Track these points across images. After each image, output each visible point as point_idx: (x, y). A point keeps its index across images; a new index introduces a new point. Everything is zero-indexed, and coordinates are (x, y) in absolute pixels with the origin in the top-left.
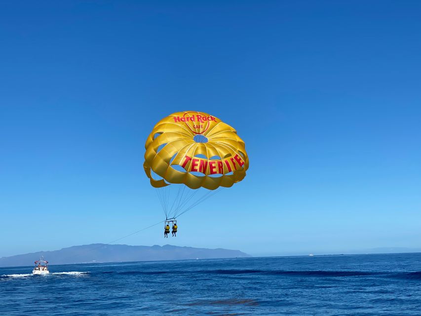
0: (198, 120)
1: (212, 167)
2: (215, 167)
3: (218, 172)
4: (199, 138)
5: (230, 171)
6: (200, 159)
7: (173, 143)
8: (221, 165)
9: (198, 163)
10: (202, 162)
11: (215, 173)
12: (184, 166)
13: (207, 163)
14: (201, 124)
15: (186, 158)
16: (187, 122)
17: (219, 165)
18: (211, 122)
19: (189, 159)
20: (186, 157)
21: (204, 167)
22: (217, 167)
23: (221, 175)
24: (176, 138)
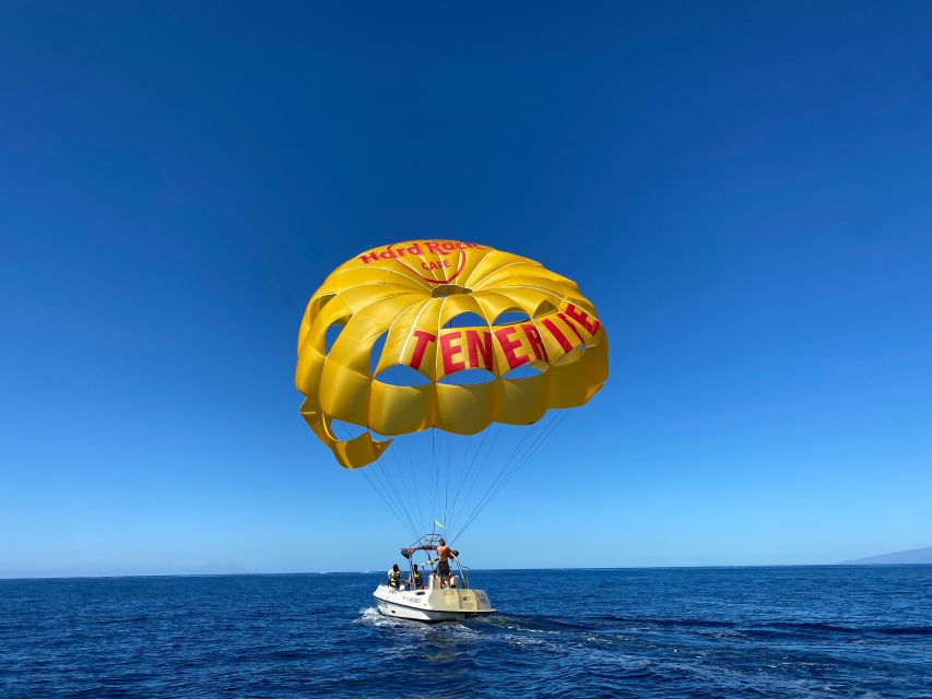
0: (432, 251)
1: (508, 348)
2: (518, 344)
3: (532, 357)
5: (567, 347)
6: (463, 330)
8: (535, 336)
9: (461, 342)
10: (473, 337)
11: (525, 359)
12: (416, 362)
13: (488, 336)
14: (442, 258)
15: (417, 338)
16: (400, 259)
17: (530, 336)
18: (469, 252)
19: (426, 339)
20: (417, 333)
21: (483, 350)
22: (525, 342)
23: (543, 368)
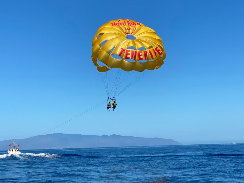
0: (128, 25)
1: (140, 56)
2: (142, 55)
3: (144, 59)
4: (130, 37)
5: (152, 57)
6: (131, 50)
7: (111, 40)
8: (146, 54)
9: (130, 53)
10: (133, 52)
11: (142, 59)
12: (120, 55)
13: (136, 52)
14: (130, 27)
15: (121, 50)
16: (120, 26)
17: (145, 54)
18: (137, 26)
19: (123, 50)
20: (121, 49)
21: (134, 55)
22: (143, 55)
23: (146, 61)
24: (114, 36)
